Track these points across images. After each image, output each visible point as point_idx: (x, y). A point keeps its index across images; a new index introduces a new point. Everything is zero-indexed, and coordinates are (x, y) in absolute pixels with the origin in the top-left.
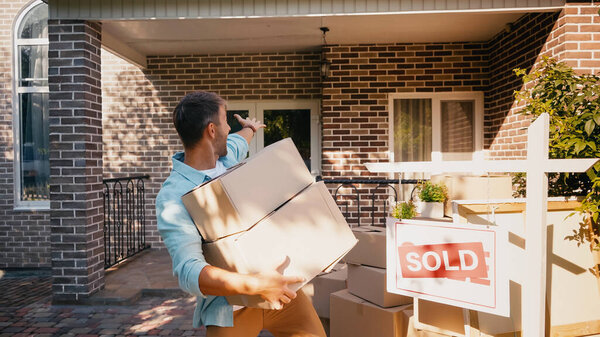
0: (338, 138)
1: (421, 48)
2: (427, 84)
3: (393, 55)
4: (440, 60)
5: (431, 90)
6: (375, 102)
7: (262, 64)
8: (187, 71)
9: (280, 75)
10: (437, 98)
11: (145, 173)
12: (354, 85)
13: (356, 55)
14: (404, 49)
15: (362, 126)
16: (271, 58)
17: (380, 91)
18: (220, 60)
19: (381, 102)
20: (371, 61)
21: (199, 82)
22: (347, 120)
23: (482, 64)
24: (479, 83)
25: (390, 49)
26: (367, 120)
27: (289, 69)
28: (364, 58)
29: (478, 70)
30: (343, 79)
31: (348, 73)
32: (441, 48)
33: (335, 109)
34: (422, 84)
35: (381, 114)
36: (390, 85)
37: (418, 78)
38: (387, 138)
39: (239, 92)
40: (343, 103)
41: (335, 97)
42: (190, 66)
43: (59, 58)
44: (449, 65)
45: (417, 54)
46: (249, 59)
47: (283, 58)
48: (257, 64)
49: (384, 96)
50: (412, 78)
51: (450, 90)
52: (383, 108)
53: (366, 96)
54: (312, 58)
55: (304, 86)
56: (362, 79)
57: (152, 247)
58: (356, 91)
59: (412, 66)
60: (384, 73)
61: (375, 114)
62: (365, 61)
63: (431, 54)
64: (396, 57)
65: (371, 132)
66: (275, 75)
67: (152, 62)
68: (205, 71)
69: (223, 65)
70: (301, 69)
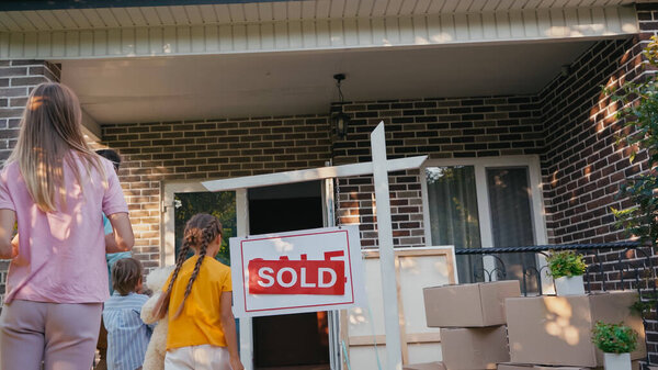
1: (457, 104)
2: (467, 147)
3: (423, 112)
4: (482, 117)
5: (473, 155)
6: (403, 172)
7: (253, 131)
8: (155, 143)
9: (276, 144)
10: (480, 167)
13: (375, 114)
14: (434, 105)
16: (264, 124)
18: (198, 127)
20: (395, 121)
21: (171, 156)
23: (533, 121)
24: (531, 144)
25: (417, 105)
26: (394, 195)
27: (287, 137)
29: (529, 129)
30: (360, 144)
32: (481, 102)
33: (352, 182)
34: (460, 148)
35: (411, 187)
37: (455, 140)
38: (421, 217)
39: (223, 167)
42: (159, 135)
43: (9, 107)
44: (493, 124)
45: (452, 111)
46: (235, 125)
47: (280, 123)
48: (245, 132)
50: (448, 140)
51: (496, 154)
52: (414, 179)
54: (317, 121)
60: (412, 135)
61: (404, 188)
63: (469, 110)
64: (426, 115)
66: (269, 145)
67: (109, 131)
68: (178, 142)
69: (202, 134)
70: (303, 136)
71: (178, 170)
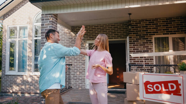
0: (135, 51)
1: (164, 19)
2: (167, 32)
3: (154, 22)
4: (172, 23)
5: (168, 34)
6: (148, 39)
7: (108, 28)
9: (114, 31)
10: (171, 37)
11: (70, 64)
12: (140, 33)
13: (140, 23)
14: (158, 20)
15: (143, 47)
16: (111, 26)
17: (149, 35)
18: (94, 27)
19: (150, 39)
20: (146, 25)
22: (138, 45)
25: (153, 20)
26: (145, 45)
27: (117, 29)
30: (136, 31)
31: (138, 29)
32: (172, 19)
33: (133, 41)
34: (165, 32)
35: (150, 43)
36: (153, 32)
37: (163, 30)
40: (136, 39)
41: (133, 37)
43: (44, 26)
44: (175, 25)
45: (163, 22)
46: (104, 26)
47: (115, 25)
48: (106, 28)
49: (151, 37)
50: (161, 30)
51: (176, 33)
52: (151, 41)
53: (144, 37)
54: (125, 25)
55: (122, 34)
56: (143, 31)
57: (73, 88)
58: (141, 35)
59: (161, 26)
60: (151, 28)
61: (148, 43)
62: (144, 25)
63: (168, 21)
65: (147, 49)
66: (112, 31)
67: (73, 28)
68: (90, 31)
69: (95, 28)
70: (121, 29)
71: (90, 38)
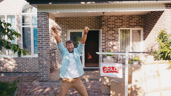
0: (106, 40)
1: (128, 16)
2: (129, 26)
3: (120, 18)
4: (132, 19)
5: (130, 27)
6: (115, 30)
7: (86, 20)
8: (66, 22)
9: (90, 23)
10: (131, 29)
11: (55, 48)
12: (110, 26)
13: (111, 18)
14: (123, 16)
15: (112, 37)
16: (88, 18)
17: (117, 27)
18: (75, 19)
19: (117, 30)
21: (69, 25)
22: (108, 35)
24: (142, 25)
25: (119, 16)
26: (113, 35)
27: (92, 21)
28: (113, 19)
29: (142, 22)
31: (108, 23)
32: (133, 16)
33: (105, 32)
34: (127, 26)
35: (117, 33)
36: (119, 26)
37: (126, 24)
38: (118, 39)
39: (80, 27)
40: (107, 30)
41: (105, 29)
42: (67, 20)
43: (40, 22)
44: (135, 21)
45: (126, 18)
46: (82, 18)
47: (91, 18)
48: (84, 20)
50: (125, 24)
51: (135, 27)
52: (117, 32)
53: (113, 29)
54: (99, 18)
55: (96, 26)
56: (112, 24)
58: (111, 27)
60: (118, 23)
61: (115, 33)
63: (130, 18)
65: (114, 38)
67: (57, 19)
68: (70, 22)
70: (96, 21)
71: (71, 27)
